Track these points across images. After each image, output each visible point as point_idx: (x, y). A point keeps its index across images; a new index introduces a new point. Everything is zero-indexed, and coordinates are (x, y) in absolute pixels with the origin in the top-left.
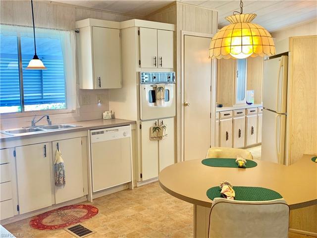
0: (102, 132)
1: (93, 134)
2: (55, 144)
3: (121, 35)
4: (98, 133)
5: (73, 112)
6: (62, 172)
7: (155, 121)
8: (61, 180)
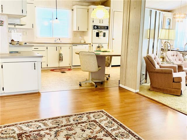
0: (77, 46)
1: (73, 46)
2: (60, 47)
3: (88, 11)
4: (75, 46)
5: (70, 39)
6: (61, 56)
7: (98, 44)
8: (61, 59)
